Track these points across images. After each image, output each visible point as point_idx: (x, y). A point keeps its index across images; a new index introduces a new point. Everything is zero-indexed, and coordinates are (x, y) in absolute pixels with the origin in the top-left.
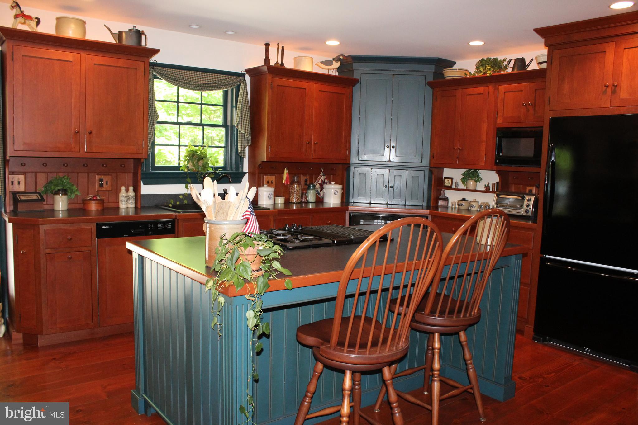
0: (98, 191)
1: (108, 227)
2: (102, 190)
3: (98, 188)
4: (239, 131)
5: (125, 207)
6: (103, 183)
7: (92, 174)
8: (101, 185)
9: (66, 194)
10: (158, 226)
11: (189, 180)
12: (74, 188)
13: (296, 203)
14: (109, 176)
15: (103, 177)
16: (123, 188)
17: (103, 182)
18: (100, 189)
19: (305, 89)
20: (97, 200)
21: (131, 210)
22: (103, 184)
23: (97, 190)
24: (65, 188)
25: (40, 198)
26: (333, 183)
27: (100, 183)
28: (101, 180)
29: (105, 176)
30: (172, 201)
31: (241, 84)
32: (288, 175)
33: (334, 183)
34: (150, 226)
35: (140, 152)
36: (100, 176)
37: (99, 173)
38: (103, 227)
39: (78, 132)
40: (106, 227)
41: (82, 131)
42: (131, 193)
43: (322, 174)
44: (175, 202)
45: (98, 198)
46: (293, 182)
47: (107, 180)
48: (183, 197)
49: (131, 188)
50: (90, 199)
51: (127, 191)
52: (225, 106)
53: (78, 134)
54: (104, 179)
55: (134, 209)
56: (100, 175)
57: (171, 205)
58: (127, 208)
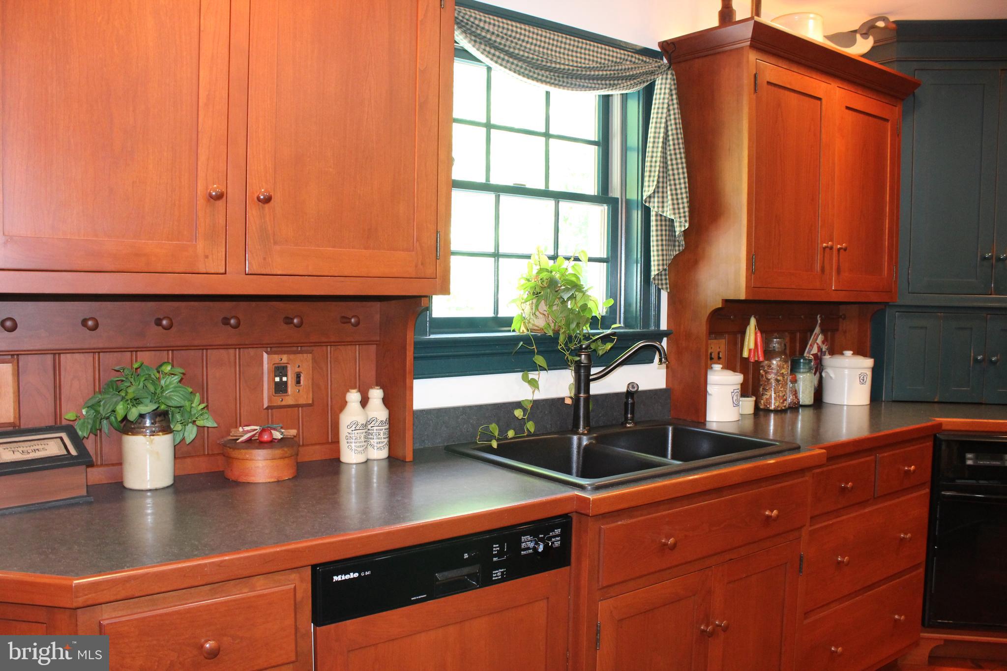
0: (267, 408)
1: (356, 575)
2: (284, 403)
3: (270, 400)
4: (653, 213)
5: (361, 458)
6: (284, 379)
7: (252, 352)
8: (281, 388)
9: (166, 429)
10: (523, 545)
11: (540, 360)
12: (197, 405)
13: (776, 411)
14: (305, 355)
15: (285, 358)
16: (354, 397)
17: (286, 375)
18: (278, 401)
19: (820, 99)
20: (272, 443)
21: (376, 469)
22: (286, 383)
23: (265, 406)
24: (163, 407)
25: (74, 452)
26: (849, 353)
27: (277, 379)
28: (281, 370)
29: (292, 356)
30: (494, 428)
31: (655, 81)
32: (759, 335)
33: (851, 352)
34: (496, 548)
35: (429, 271)
36: (276, 358)
37: (275, 347)
38: (336, 578)
39: (220, 197)
40: (347, 577)
41: (234, 193)
42: (378, 410)
43: (817, 330)
44: (503, 431)
45: (277, 435)
46: (769, 354)
47: (297, 370)
48: (524, 415)
49: (376, 394)
50: (251, 443)
51: (364, 402)
52: (604, 143)
53: (221, 203)
54: (289, 366)
55: (385, 464)
56: (276, 353)
57: (495, 444)
58: (367, 461)
